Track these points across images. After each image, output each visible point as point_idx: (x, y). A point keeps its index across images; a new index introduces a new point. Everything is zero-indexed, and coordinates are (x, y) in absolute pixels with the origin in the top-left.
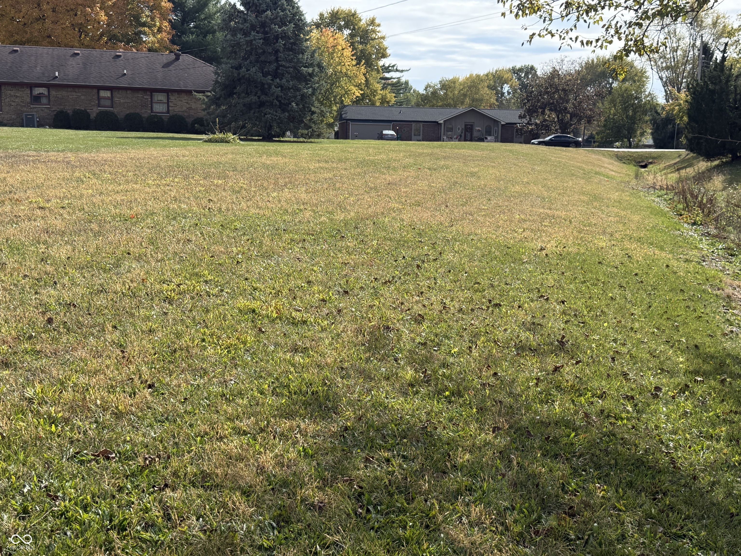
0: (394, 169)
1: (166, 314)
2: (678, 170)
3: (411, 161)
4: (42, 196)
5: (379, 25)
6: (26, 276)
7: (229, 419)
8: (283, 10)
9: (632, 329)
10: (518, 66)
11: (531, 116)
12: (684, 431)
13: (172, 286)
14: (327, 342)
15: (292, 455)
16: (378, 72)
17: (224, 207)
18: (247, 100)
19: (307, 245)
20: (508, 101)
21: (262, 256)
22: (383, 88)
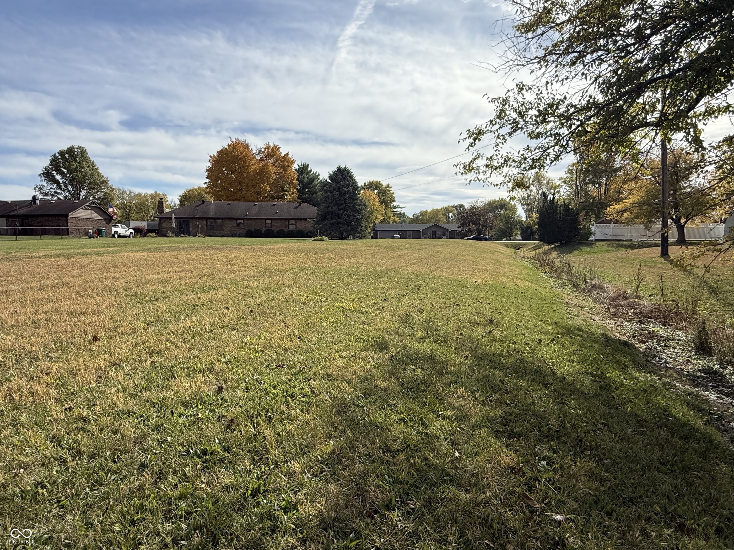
0: (402, 249)
1: (302, 309)
2: (535, 250)
3: (409, 246)
4: (244, 262)
5: (391, 188)
6: (239, 293)
7: (337, 352)
8: (348, 181)
9: (524, 315)
10: (456, 205)
11: (463, 227)
12: (556, 359)
13: (304, 297)
14: (379, 320)
15: (368, 367)
16: (391, 208)
17: (324, 266)
18: (331, 222)
19: (365, 280)
20: (452, 220)
21: (344, 285)
22: (394, 216)
